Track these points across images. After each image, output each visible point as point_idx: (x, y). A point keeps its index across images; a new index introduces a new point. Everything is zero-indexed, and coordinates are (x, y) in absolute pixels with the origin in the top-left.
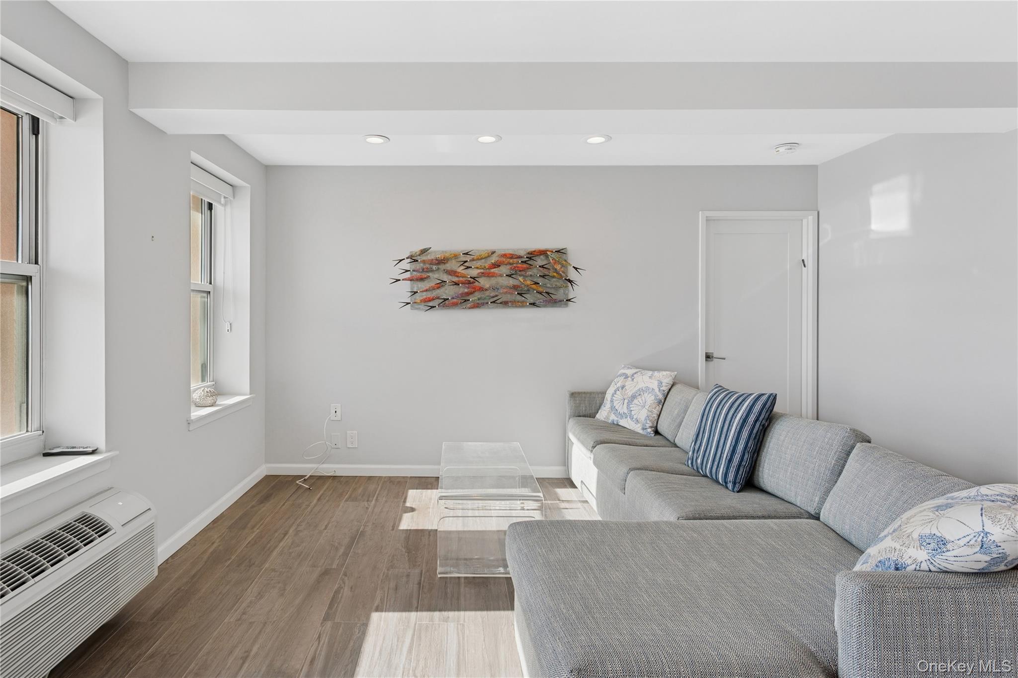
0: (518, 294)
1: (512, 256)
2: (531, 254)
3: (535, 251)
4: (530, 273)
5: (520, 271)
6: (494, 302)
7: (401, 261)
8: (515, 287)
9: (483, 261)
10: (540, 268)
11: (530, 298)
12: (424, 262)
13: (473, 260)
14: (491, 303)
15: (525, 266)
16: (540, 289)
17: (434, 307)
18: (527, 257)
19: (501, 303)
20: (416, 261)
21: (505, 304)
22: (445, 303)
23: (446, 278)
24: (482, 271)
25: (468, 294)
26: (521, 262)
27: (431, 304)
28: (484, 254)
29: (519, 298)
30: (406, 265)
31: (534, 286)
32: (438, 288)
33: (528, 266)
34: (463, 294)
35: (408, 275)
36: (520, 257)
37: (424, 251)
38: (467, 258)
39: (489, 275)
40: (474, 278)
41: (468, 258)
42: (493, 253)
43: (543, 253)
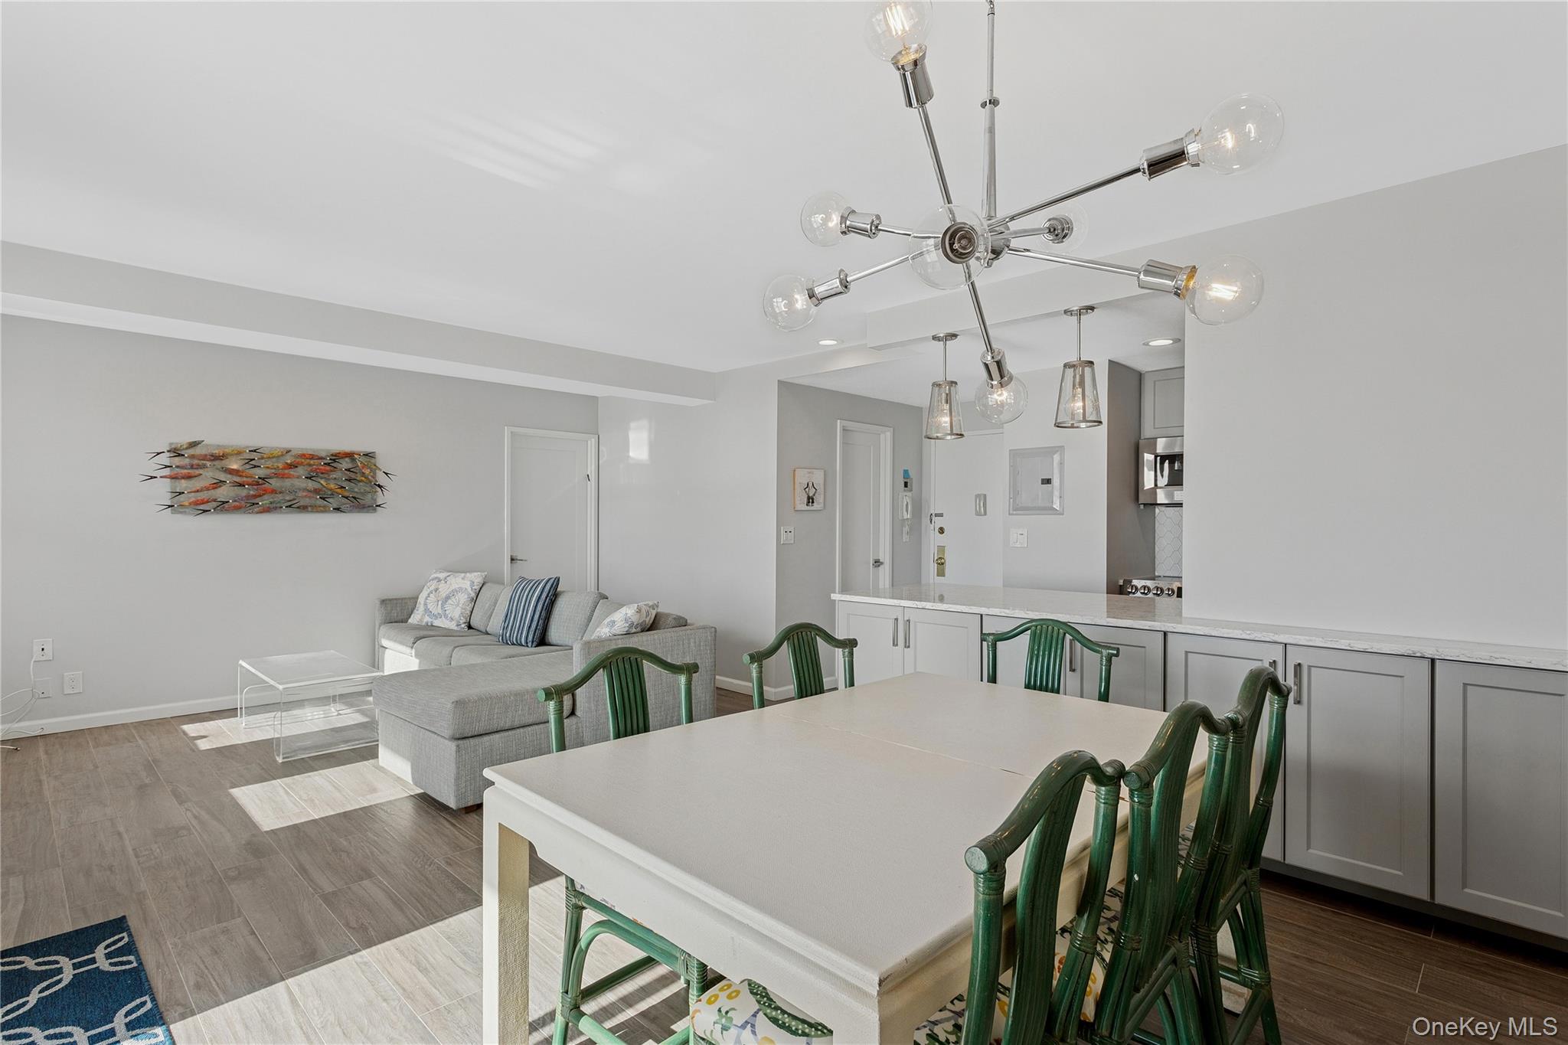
0: (320, 498)
1: (312, 457)
2: (335, 456)
3: (339, 453)
4: (334, 476)
5: (322, 473)
6: (290, 506)
7: (158, 454)
8: (316, 491)
9: (274, 460)
10: (346, 472)
11: (334, 502)
12: (192, 457)
13: (262, 458)
14: (286, 507)
15: (328, 468)
16: (346, 494)
17: (207, 511)
18: (331, 459)
19: (298, 508)
20: (180, 455)
21: (303, 509)
22: (222, 507)
23: (222, 477)
24: (273, 471)
25: (255, 496)
26: (325, 464)
27: (202, 507)
28: (276, 453)
29: (321, 502)
30: (164, 459)
31: (339, 491)
32: (214, 488)
33: (332, 468)
34: (248, 497)
35: (167, 472)
36: (321, 458)
37: (193, 445)
38: (253, 457)
39: (283, 477)
40: (263, 479)
41: (254, 455)
42: (288, 452)
43: (350, 455)
